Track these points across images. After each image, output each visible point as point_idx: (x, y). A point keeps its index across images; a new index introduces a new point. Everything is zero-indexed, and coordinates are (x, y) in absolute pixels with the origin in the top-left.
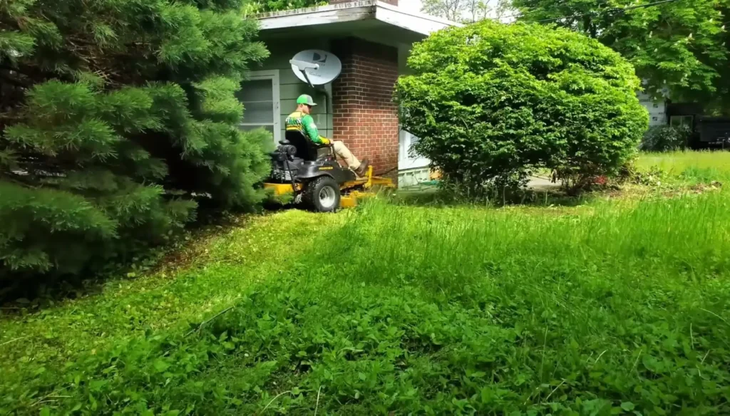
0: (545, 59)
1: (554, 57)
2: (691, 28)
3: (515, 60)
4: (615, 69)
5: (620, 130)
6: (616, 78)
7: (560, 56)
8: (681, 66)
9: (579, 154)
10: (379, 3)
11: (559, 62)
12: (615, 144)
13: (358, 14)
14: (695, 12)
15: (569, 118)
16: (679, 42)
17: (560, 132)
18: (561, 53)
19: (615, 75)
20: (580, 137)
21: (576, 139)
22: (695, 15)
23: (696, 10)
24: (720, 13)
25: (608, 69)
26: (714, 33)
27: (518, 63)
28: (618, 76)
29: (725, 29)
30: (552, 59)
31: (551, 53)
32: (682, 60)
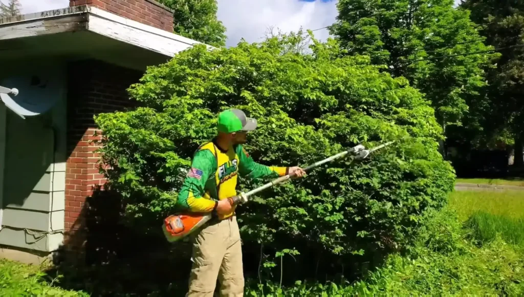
0: (313, 97)
1: (327, 93)
2: (461, 81)
3: (266, 94)
4: (411, 112)
5: (420, 198)
6: (413, 124)
7: (337, 93)
8: (456, 110)
9: (362, 234)
10: (94, 10)
11: (333, 100)
12: (412, 217)
13: (68, 24)
14: (466, 69)
15: (346, 184)
16: (454, 91)
17: (333, 204)
18: (339, 88)
19: (412, 120)
20: (362, 210)
21: (358, 214)
22: (465, 71)
23: (466, 67)
24: (483, 71)
25: (403, 112)
26: (480, 86)
27: (269, 100)
28: (415, 121)
29: (488, 83)
30: (323, 96)
31: (324, 88)
32: (457, 105)
